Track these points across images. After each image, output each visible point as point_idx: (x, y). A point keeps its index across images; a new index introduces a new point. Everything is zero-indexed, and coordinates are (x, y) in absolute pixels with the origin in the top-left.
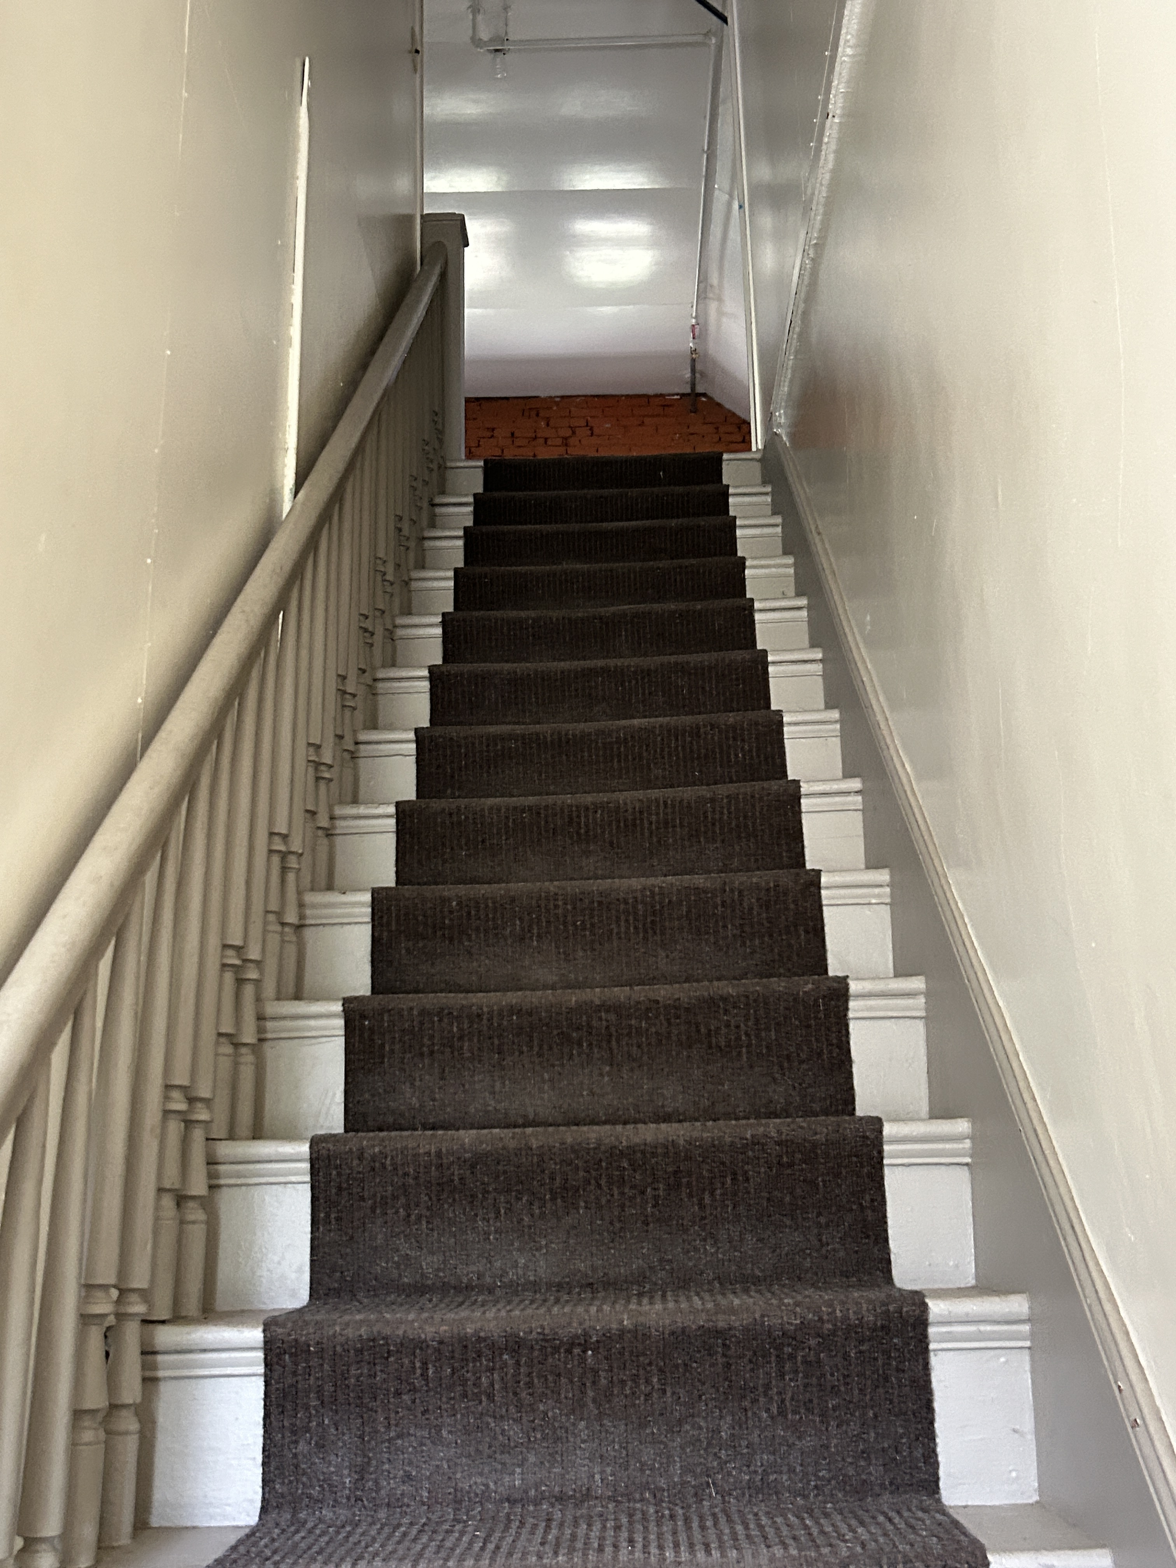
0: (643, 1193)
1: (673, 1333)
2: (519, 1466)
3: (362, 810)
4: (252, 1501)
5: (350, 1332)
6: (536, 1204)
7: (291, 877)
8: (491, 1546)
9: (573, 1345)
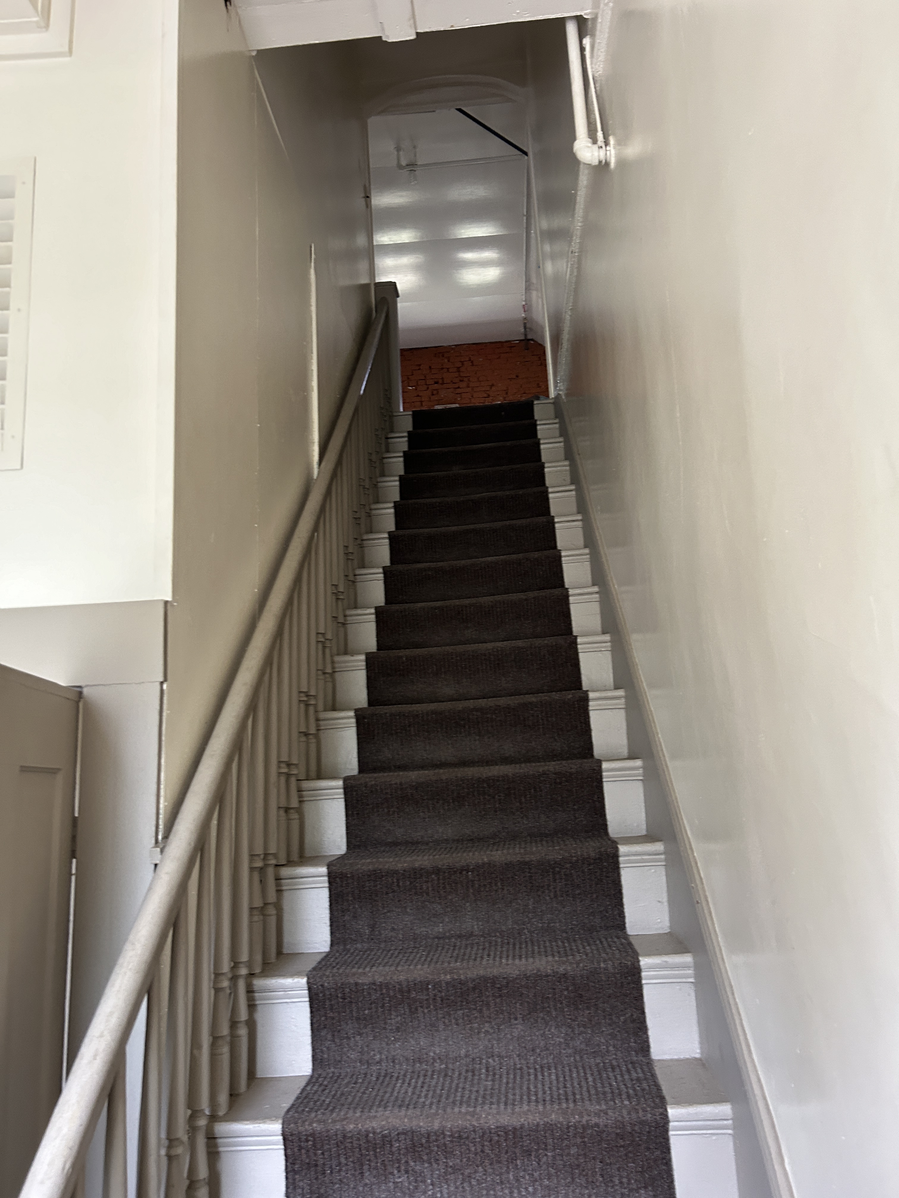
0: (494, 798)
1: (506, 864)
2: (441, 923)
3: (359, 611)
4: (326, 941)
5: (365, 868)
6: (446, 804)
7: (327, 651)
8: (429, 959)
9: (462, 870)
